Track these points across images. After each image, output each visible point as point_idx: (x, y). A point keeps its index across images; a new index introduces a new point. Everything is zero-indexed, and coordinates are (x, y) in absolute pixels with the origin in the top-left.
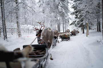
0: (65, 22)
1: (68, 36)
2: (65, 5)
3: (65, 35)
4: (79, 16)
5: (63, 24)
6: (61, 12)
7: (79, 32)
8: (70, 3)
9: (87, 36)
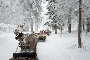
0: (38, 21)
1: (44, 37)
2: (38, 4)
3: (41, 36)
4: (52, 17)
5: (36, 23)
6: (34, 11)
7: (51, 32)
8: (43, 2)
9: (61, 38)
